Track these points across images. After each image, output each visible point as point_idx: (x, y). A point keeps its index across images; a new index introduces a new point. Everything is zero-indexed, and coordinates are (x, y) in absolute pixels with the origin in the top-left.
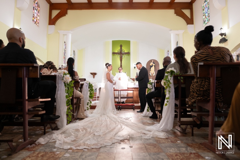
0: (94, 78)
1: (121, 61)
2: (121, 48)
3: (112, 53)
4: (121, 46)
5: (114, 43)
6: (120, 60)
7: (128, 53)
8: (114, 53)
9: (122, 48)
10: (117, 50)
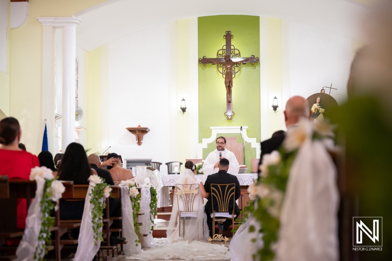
0: (139, 143)
1: (229, 86)
2: (228, 44)
3: (199, 61)
4: (228, 37)
5: (206, 24)
6: (226, 83)
7: (253, 61)
8: (204, 62)
9: (232, 43)
10: (216, 49)
